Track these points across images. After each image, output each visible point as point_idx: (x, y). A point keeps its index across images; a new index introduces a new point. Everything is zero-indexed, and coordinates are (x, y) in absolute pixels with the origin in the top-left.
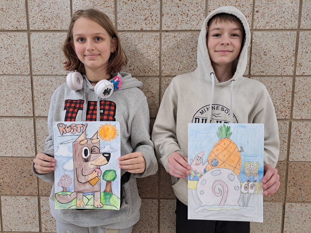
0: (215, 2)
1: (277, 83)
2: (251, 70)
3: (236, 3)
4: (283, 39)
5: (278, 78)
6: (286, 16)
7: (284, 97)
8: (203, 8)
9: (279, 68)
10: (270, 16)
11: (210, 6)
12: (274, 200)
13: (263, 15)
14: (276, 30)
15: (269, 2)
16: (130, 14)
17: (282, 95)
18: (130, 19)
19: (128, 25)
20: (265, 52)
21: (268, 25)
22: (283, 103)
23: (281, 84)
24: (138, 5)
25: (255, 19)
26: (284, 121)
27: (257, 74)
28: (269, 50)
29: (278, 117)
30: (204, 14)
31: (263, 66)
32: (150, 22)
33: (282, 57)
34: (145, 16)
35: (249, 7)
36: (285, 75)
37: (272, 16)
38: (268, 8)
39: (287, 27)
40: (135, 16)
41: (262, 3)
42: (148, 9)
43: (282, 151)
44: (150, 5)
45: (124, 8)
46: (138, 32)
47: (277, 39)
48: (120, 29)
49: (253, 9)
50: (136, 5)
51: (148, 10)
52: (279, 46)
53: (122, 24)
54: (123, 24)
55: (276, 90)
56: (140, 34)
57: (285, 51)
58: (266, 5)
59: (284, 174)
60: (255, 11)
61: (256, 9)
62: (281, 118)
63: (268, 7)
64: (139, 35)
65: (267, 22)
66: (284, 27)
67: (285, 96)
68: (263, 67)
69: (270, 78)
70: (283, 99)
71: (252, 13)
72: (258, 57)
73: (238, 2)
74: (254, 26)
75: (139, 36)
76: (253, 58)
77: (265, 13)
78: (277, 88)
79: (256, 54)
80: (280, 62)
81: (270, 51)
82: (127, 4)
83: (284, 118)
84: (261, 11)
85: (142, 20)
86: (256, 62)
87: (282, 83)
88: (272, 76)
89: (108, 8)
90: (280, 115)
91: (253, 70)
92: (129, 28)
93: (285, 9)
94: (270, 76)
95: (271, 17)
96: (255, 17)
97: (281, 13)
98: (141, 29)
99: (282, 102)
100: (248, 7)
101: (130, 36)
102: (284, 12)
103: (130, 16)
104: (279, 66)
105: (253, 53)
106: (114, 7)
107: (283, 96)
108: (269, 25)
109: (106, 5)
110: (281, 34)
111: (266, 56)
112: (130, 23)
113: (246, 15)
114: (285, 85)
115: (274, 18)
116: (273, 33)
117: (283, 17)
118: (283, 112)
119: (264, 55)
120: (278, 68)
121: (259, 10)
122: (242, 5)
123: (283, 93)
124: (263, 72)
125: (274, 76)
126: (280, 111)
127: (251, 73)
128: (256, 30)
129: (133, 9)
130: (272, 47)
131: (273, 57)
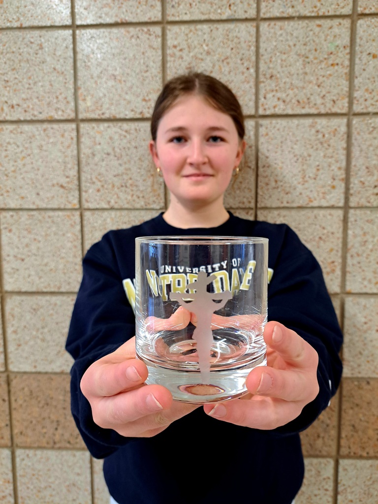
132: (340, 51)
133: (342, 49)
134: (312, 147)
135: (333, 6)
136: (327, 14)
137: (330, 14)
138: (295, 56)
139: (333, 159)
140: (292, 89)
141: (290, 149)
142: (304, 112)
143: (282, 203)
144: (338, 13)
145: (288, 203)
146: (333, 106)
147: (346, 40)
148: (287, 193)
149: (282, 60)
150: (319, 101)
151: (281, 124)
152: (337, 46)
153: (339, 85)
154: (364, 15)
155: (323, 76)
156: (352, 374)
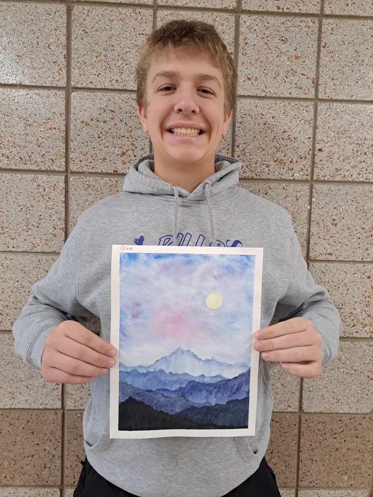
0: (247, 131)
1: (355, 274)
2: (311, 250)
3: (284, 134)
4: (365, 198)
5: (357, 265)
6: (368, 159)
7: (368, 299)
8: (225, 140)
9: (359, 248)
10: (341, 158)
11: (238, 137)
12: (354, 485)
13: (330, 157)
14: (353, 182)
15: (340, 135)
16: (94, 144)
17: (364, 295)
18: (93, 153)
19: (91, 163)
20: (334, 220)
21: (338, 173)
22: (367, 309)
23: (363, 276)
24: (109, 129)
25: (316, 163)
26: (368, 342)
27: (321, 258)
28: (341, 216)
29: (359, 334)
30: (228, 150)
31: (330, 243)
32: (131, 160)
33: (363, 228)
34: (122, 148)
35: (306, 141)
36: (369, 260)
37: (345, 159)
38: (339, 146)
39: (371, 178)
40: (103, 147)
41: (328, 137)
42: (128, 136)
43: (367, 395)
44: (131, 131)
45: (84, 133)
46: (108, 176)
47: (355, 198)
48: (75, 169)
49: (314, 146)
50: (106, 129)
51: (128, 138)
52: (358, 210)
53: (78, 160)
54: (81, 161)
55: (355, 287)
56: (112, 179)
57: (368, 219)
58: (335, 140)
59: (371, 438)
60: (317, 149)
61: (318, 146)
62: (364, 336)
63: (338, 143)
64: (110, 180)
65: (336, 169)
66: (366, 179)
67: (369, 297)
68: (331, 246)
69: (343, 265)
70: (366, 303)
71: (310, 153)
72: (322, 228)
73: (287, 133)
74: (315, 174)
75: (110, 183)
76: (313, 229)
77: (333, 154)
78: (356, 283)
79: (318, 223)
80: (359, 238)
81: (343, 218)
82: (89, 125)
83: (368, 336)
84: (326, 150)
85: (117, 155)
86: (319, 237)
87: (363, 274)
88: (347, 261)
89: (54, 131)
90: (361, 330)
91: (313, 249)
92: (93, 168)
93: (368, 148)
94: (342, 261)
95: (344, 161)
96: (317, 160)
97: (361, 154)
98: (114, 171)
99: (365, 308)
100: (304, 143)
101: (93, 183)
102: (365, 153)
103: (94, 148)
104: (359, 244)
105: (313, 221)
106: (65, 129)
107: (366, 297)
108: (340, 174)
109: (49, 126)
110: (361, 189)
111: (336, 226)
112: (94, 159)
113: (301, 156)
114: (369, 277)
115: (349, 163)
116: (348, 187)
117: (364, 162)
118: (366, 325)
119: (333, 225)
120: (356, 248)
121: (324, 148)
122: (294, 138)
123: (366, 292)
124: (331, 254)
125: (350, 261)
126: (362, 324)
127: (310, 255)
128: (318, 181)
129: (101, 135)
130: (346, 211)
131: (349, 229)
132: (56, 118)
133: (58, 116)
134: (35, 199)
135: (49, 79)
136: (44, 85)
137: (47, 85)
138: (17, 119)
139: (54, 210)
140: (15, 147)
141: (14, 200)
142: (26, 167)
143: (8, 247)
144: (54, 85)
145: (13, 247)
146: (52, 165)
147: (62, 109)
148: (13, 239)
149: (5, 121)
150: (39, 159)
151: (6, 177)
152: (54, 113)
153: (56, 147)
154: (76, 89)
155: (43, 138)
156: (75, 406)
